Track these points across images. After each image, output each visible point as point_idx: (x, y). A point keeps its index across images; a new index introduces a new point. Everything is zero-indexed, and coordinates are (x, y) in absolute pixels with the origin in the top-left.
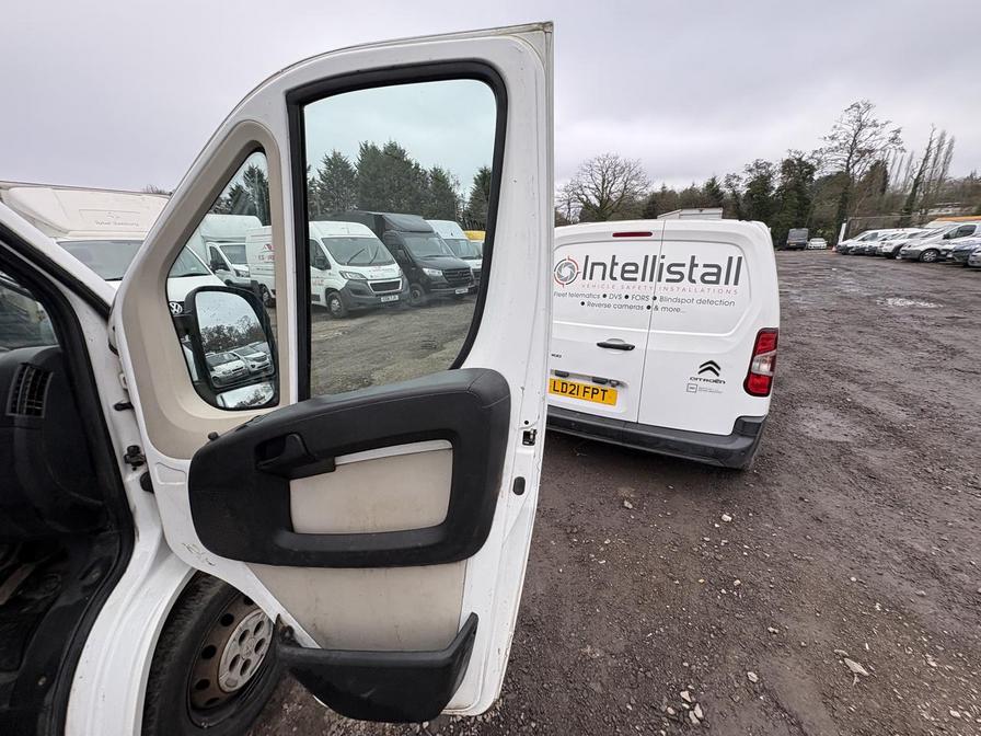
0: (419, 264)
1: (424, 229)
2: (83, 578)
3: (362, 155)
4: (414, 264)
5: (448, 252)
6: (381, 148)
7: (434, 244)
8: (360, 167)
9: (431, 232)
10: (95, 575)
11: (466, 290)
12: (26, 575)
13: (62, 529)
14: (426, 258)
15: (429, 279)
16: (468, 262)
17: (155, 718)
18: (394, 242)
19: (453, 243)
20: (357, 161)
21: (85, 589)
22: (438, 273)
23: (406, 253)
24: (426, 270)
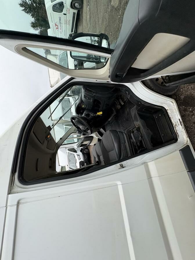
2: (127, 94)
10: (127, 92)
12: (121, 100)
13: (116, 94)
17: (160, 92)
21: (129, 94)
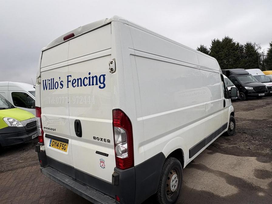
0: (243, 86)
1: (246, 73)
3: (213, 45)
4: (241, 85)
5: (255, 80)
6: (221, 40)
7: (249, 78)
8: (211, 49)
9: (248, 74)
11: (264, 94)
14: (246, 83)
15: (247, 91)
16: (265, 84)
18: (233, 79)
19: (258, 77)
20: (210, 47)
22: (252, 88)
23: (238, 82)
24: (246, 88)
